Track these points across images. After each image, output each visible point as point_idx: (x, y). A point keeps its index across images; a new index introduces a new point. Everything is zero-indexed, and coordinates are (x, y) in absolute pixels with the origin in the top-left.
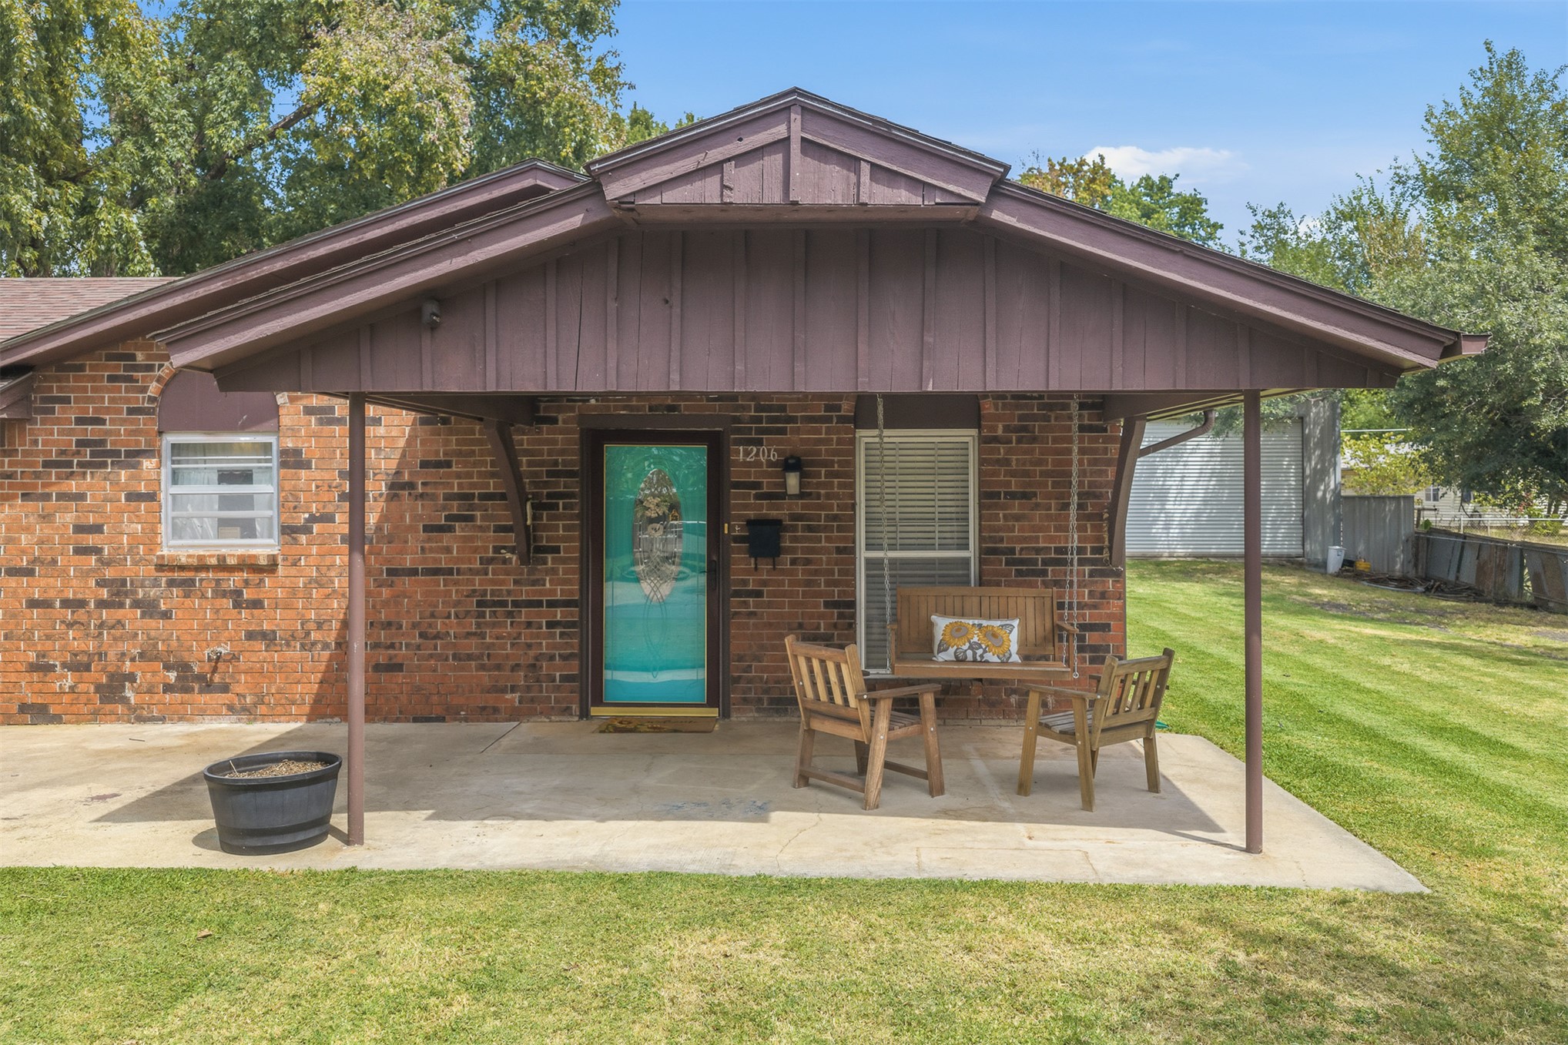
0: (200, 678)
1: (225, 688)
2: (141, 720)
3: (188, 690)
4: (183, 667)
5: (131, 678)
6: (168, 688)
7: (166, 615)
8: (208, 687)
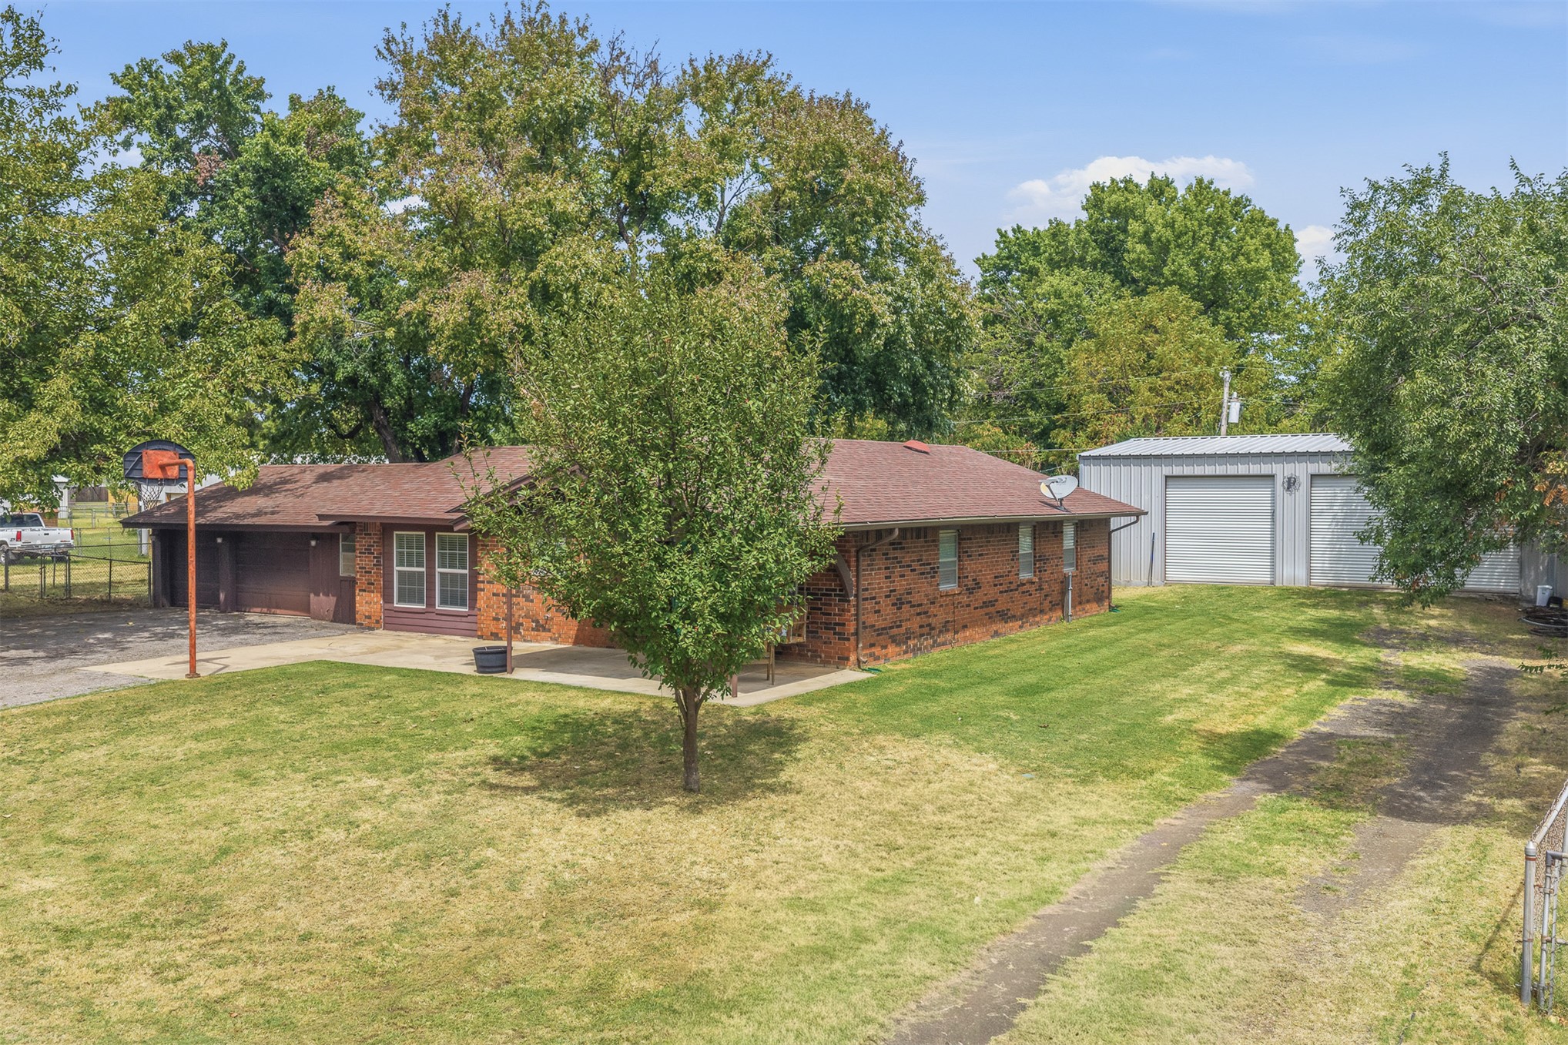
0: (542, 626)
1: (549, 631)
2: (525, 641)
3: (538, 630)
4: (537, 622)
5: (522, 624)
6: (533, 629)
7: (532, 601)
8: (544, 630)
